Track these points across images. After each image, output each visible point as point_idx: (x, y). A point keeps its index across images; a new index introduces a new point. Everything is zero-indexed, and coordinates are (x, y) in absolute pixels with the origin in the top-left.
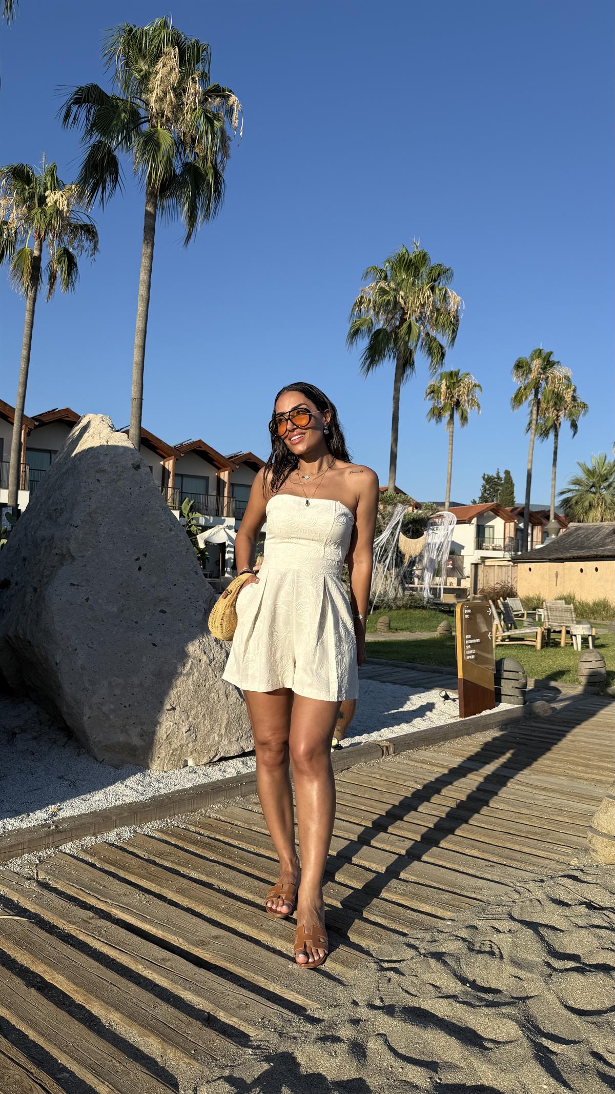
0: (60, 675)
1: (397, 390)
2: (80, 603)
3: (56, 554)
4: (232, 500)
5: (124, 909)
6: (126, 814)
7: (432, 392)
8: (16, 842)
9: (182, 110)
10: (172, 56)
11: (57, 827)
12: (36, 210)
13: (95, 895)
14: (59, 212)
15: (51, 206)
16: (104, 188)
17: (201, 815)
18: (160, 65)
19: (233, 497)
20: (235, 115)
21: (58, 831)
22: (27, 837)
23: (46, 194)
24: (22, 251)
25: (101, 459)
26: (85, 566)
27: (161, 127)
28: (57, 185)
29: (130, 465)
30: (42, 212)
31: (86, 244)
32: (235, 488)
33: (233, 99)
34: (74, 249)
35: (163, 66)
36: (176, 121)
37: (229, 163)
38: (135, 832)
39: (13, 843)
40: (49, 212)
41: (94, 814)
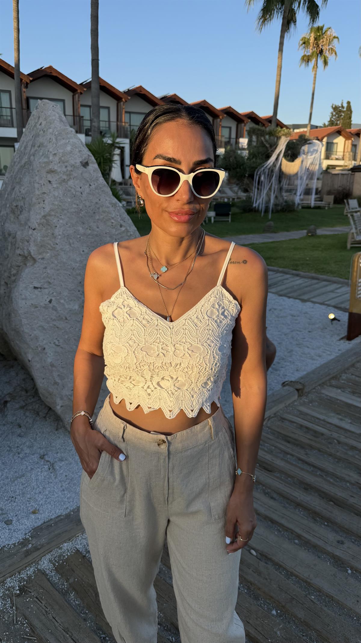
0: (33, 371)
1: (281, 44)
2: (44, 305)
3: (20, 255)
7: (304, 43)
25: (51, 158)
26: (46, 268)
29: (78, 164)
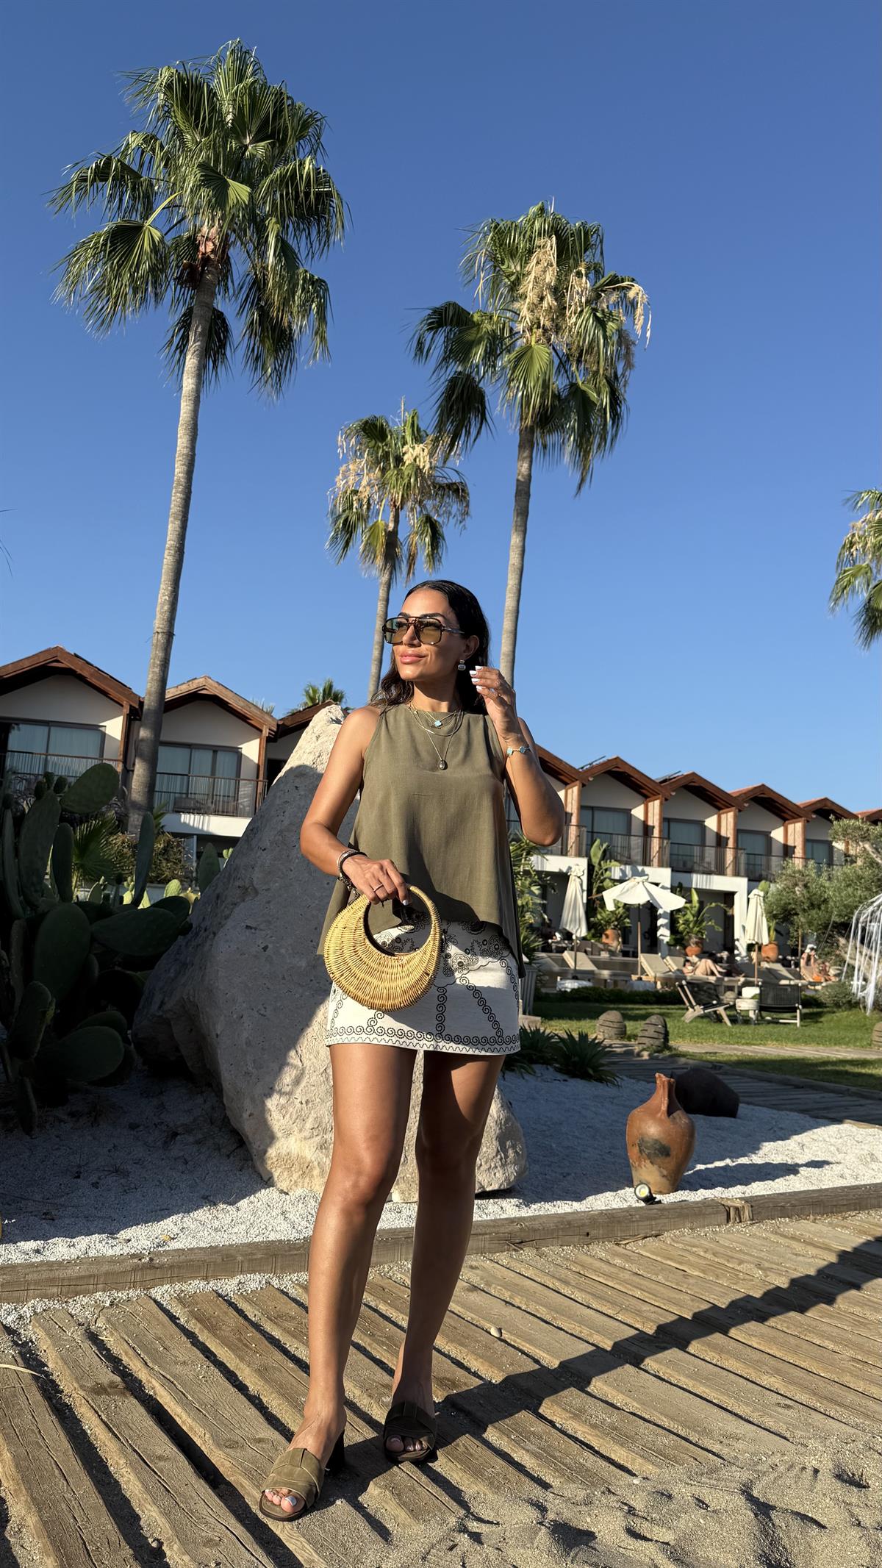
0: (218, 1052)
2: (254, 953)
3: (239, 887)
4: (665, 841)
5: (168, 1382)
6: (259, 1256)
8: (88, 1273)
9: (564, 315)
10: (548, 248)
11: (151, 1260)
12: (392, 473)
13: (146, 1358)
14: (418, 471)
15: (409, 465)
16: (468, 433)
17: (380, 1274)
18: (534, 261)
19: (669, 838)
20: (639, 310)
21: (151, 1266)
22: (105, 1268)
23: (404, 449)
24: (375, 525)
26: (269, 902)
27: (537, 342)
28: (418, 438)
30: (398, 474)
31: (455, 507)
32: (672, 825)
33: (637, 288)
34: (439, 515)
35: (538, 263)
36: (558, 329)
37: (632, 376)
38: (268, 1283)
39: (83, 1274)
40: (406, 474)
41: (214, 1249)
